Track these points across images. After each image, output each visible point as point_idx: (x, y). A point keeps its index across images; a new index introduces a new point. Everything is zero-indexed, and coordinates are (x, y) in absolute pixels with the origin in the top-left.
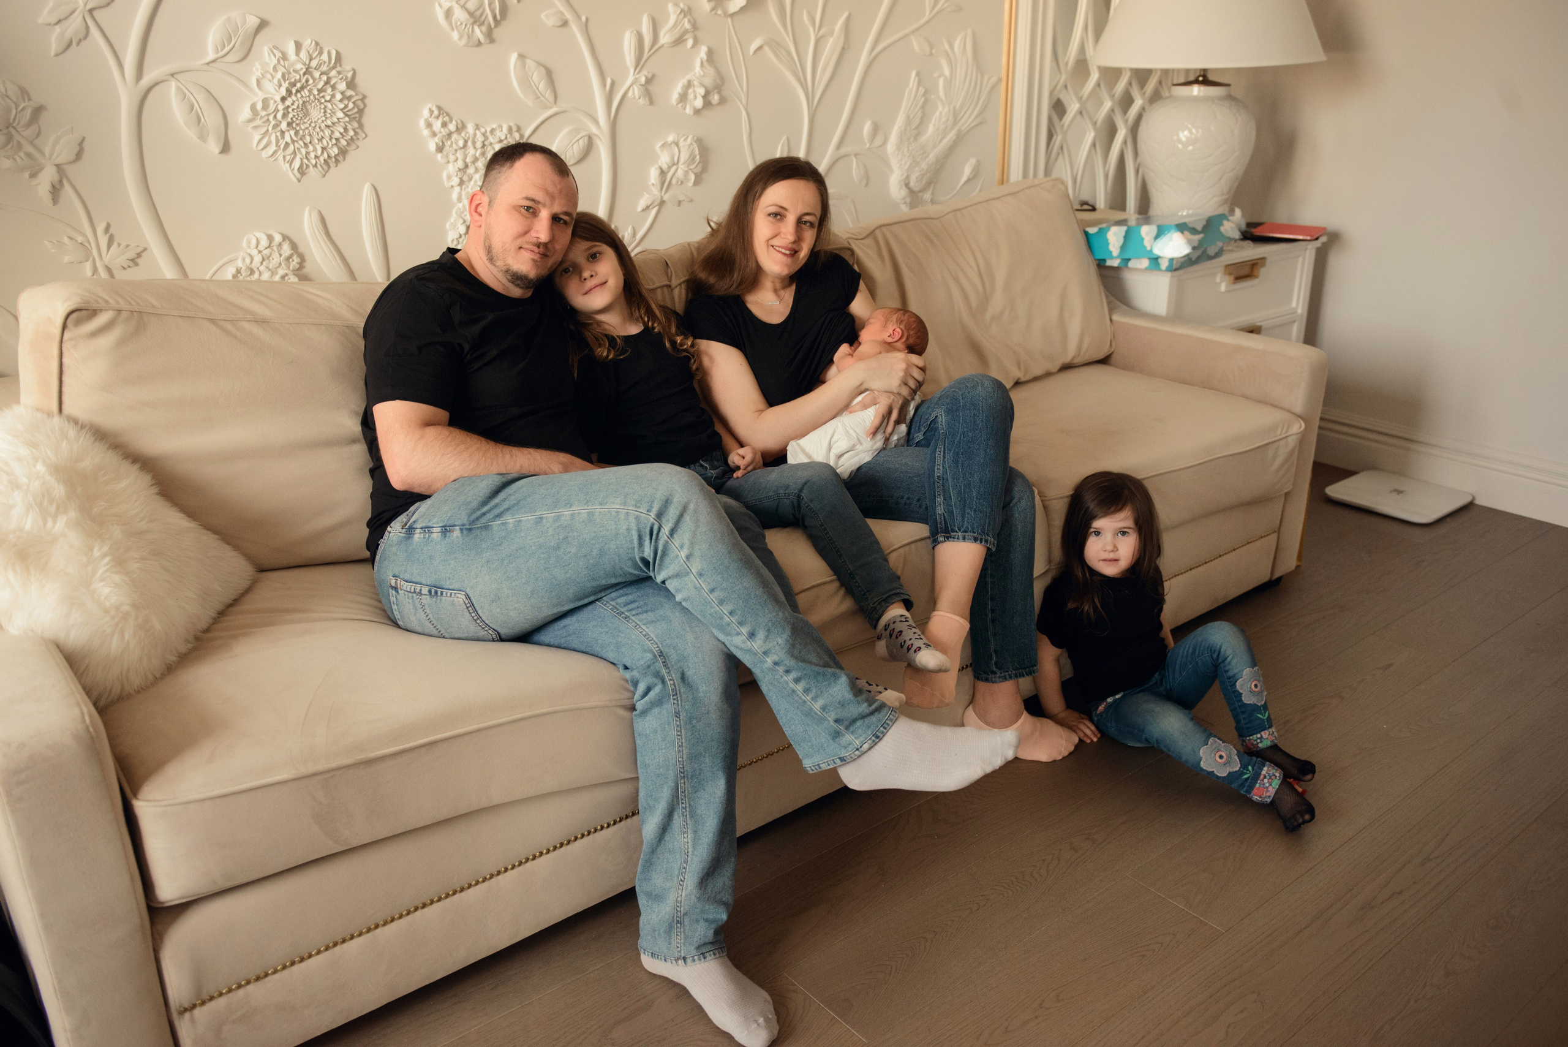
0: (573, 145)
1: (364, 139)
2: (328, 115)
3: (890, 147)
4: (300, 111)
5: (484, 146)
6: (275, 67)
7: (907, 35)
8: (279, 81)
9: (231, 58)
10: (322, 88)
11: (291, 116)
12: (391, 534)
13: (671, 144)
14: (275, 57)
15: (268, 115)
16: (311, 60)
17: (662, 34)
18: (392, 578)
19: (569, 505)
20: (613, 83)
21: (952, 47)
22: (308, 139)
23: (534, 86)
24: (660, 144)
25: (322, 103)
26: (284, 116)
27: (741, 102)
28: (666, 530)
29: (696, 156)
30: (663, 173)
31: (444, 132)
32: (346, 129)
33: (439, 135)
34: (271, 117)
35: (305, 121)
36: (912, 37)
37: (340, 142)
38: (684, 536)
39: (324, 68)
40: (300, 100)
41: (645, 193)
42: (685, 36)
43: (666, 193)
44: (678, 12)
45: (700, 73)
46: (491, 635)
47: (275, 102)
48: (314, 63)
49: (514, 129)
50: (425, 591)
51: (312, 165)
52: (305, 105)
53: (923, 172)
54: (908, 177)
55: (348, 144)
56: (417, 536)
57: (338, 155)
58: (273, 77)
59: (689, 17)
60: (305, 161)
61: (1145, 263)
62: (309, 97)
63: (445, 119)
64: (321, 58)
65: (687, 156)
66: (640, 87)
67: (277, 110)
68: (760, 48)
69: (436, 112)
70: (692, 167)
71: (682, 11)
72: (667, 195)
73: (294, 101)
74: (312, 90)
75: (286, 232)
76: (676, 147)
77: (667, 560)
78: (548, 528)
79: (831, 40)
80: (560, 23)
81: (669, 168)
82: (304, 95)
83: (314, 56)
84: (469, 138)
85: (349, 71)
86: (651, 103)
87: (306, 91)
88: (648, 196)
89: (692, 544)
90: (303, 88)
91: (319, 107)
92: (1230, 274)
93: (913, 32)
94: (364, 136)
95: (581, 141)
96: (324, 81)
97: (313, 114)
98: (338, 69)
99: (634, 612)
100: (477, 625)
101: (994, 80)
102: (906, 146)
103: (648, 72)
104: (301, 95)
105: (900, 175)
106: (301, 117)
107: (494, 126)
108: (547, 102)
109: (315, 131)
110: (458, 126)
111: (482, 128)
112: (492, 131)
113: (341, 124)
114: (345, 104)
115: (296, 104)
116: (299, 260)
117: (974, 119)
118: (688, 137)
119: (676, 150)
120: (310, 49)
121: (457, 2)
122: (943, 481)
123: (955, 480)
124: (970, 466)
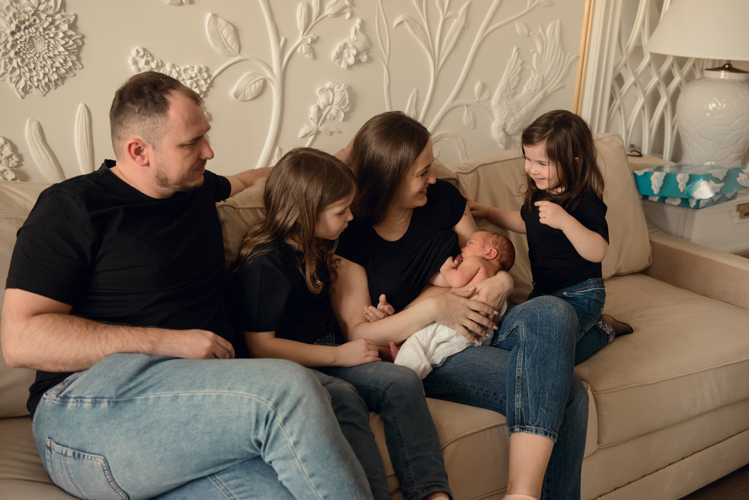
0: (251, 85)
1: (80, 69)
2: (51, 49)
3: (494, 101)
4: (27, 44)
6: (8, 8)
7: (512, 21)
8: (10, 19)
10: (47, 27)
11: (19, 47)
12: (46, 401)
13: (328, 89)
16: (40, 4)
17: (327, 7)
18: (47, 439)
19: (202, 388)
20: (286, 41)
21: (544, 31)
22: (32, 66)
23: (223, 39)
24: (319, 89)
25: (47, 39)
26: (13, 46)
27: (384, 62)
28: (280, 418)
29: (346, 100)
30: (320, 110)
31: (147, 68)
32: (65, 61)
35: (31, 51)
36: (516, 22)
37: (59, 70)
38: (294, 425)
39: (51, 12)
40: (28, 35)
41: (305, 125)
42: (344, 10)
43: (320, 126)
45: (354, 38)
46: (121, 496)
47: (6, 35)
48: (42, 7)
49: (204, 70)
50: (70, 453)
51: (35, 86)
52: (32, 40)
53: (516, 121)
54: (505, 124)
55: (67, 72)
56: (71, 404)
57: (57, 80)
58: (6, 15)
60: (29, 83)
61: (678, 201)
62: (35, 33)
63: (148, 59)
64: (48, 4)
65: (340, 99)
66: (307, 45)
67: (6, 42)
68: (401, 23)
69: (142, 53)
70: (343, 107)
72: (322, 127)
73: (22, 35)
74: (39, 28)
75: (8, 137)
76: (331, 92)
77: (277, 444)
78: (181, 406)
79: (455, 21)
81: (325, 107)
82: (31, 32)
85: (72, 16)
86: (315, 57)
87: (33, 28)
88: (307, 127)
89: (301, 433)
90: (30, 26)
91: (43, 42)
93: (517, 19)
94: (81, 67)
95: (257, 83)
96: (50, 22)
97: (38, 47)
98: (63, 13)
100: (110, 486)
101: (573, 57)
102: (505, 102)
103: (314, 35)
104: (29, 31)
105: (500, 122)
106: (28, 49)
107: (187, 67)
108: (232, 51)
109: (39, 60)
110: (158, 64)
111: (177, 67)
112: (185, 70)
113: (61, 56)
114: (66, 41)
115: (24, 38)
116: (17, 159)
117: (558, 84)
118: (341, 85)
119: (331, 94)
122: (522, 381)
123: (532, 382)
124: (545, 372)
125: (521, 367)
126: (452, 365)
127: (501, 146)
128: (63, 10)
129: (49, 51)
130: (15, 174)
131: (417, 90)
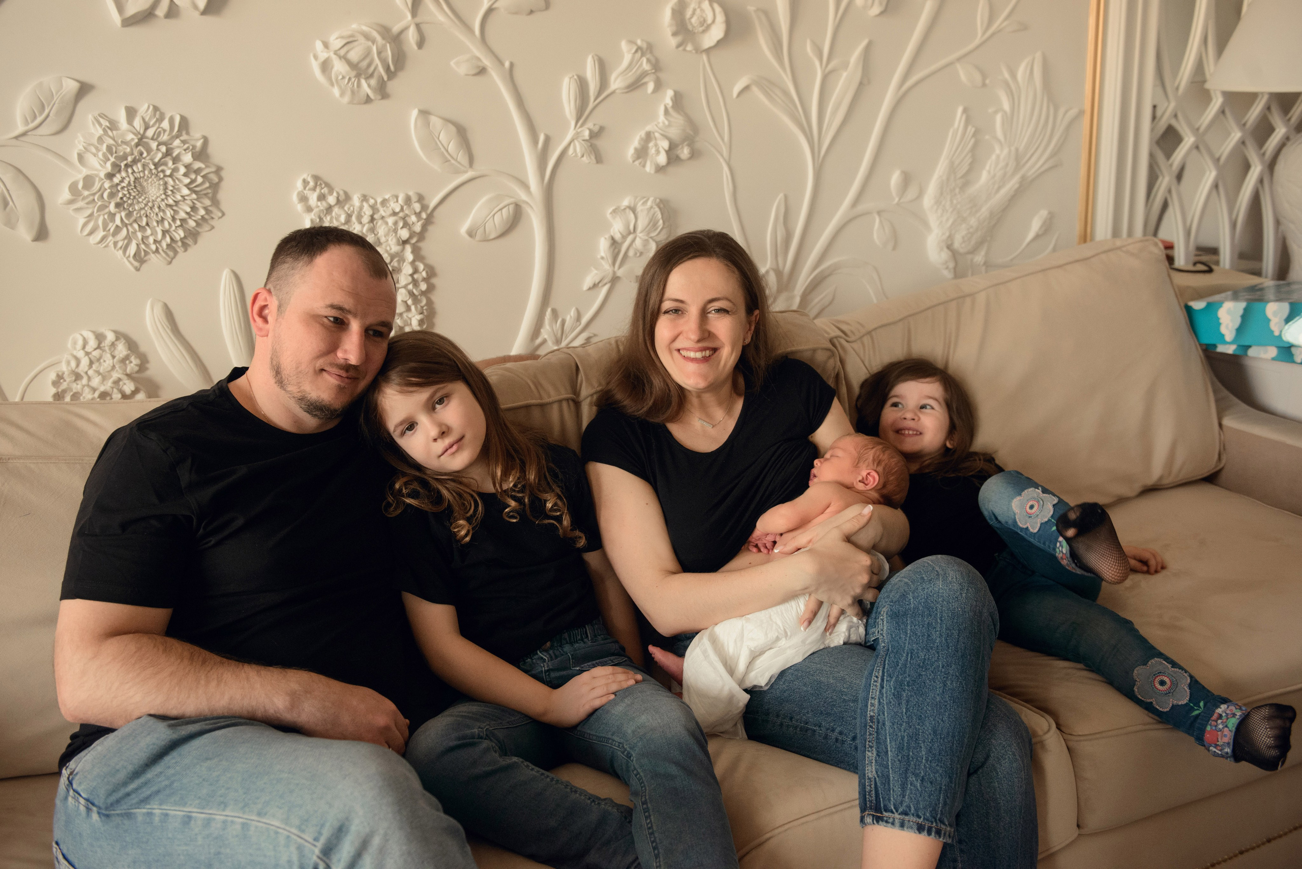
0: (494, 215)
1: (220, 218)
2: (170, 193)
3: (928, 201)
4: (132, 189)
5: (372, 219)
6: (100, 139)
7: (951, 64)
8: (104, 155)
9: (45, 130)
10: (160, 160)
11: (120, 195)
13: (625, 209)
14: (100, 125)
15: (94, 194)
16: (147, 128)
17: (612, 77)
20: (548, 139)
21: (1013, 75)
22: (144, 221)
23: (441, 147)
24: (610, 210)
25: (161, 179)
26: (112, 195)
27: (722, 156)
29: (658, 221)
30: (615, 244)
31: (323, 205)
32: (194, 208)
33: (316, 210)
34: (96, 198)
35: (140, 200)
36: (958, 66)
37: (187, 224)
39: (165, 137)
40: (131, 176)
41: (593, 268)
42: (643, 78)
43: (619, 268)
44: (633, 50)
45: (664, 123)
47: (101, 179)
48: (150, 133)
49: (414, 198)
51: (152, 250)
52: (140, 182)
53: (971, 230)
54: (951, 237)
55: (199, 225)
57: (185, 237)
58: (98, 150)
59: (648, 56)
60: (143, 246)
61: (1272, 352)
62: (143, 172)
63: (322, 191)
64: (161, 126)
65: (646, 221)
66: (583, 142)
67: (102, 189)
68: (747, 88)
69: (312, 184)
70: (653, 234)
71: (639, 48)
72: (624, 269)
73: (124, 177)
74: (148, 163)
75: (122, 329)
76: (631, 212)
79: (845, 74)
80: (477, 71)
81: (624, 238)
82: (137, 170)
83: (151, 123)
84: (353, 212)
85: (198, 140)
86: (599, 160)
87: (139, 165)
88: (596, 272)
90: (135, 161)
91: (156, 184)
93: (959, 59)
94: (220, 215)
95: (504, 211)
96: (163, 153)
97: (150, 192)
98: (184, 137)
101: (1072, 113)
102: (949, 199)
103: (594, 125)
104: (133, 170)
105: (940, 235)
106: (134, 196)
107: (387, 197)
108: (459, 165)
109: (153, 212)
110: (340, 198)
111: (371, 199)
112: (384, 202)
113: (187, 202)
114: (191, 179)
115: (126, 182)
116: (137, 361)
118: (647, 200)
119: (632, 216)
120: (147, 115)
121: (336, 53)
122: (878, 726)
123: (895, 727)
124: (919, 706)
125: (877, 698)
127: (948, 274)
129: (167, 196)
130: (137, 383)
131: (787, 195)
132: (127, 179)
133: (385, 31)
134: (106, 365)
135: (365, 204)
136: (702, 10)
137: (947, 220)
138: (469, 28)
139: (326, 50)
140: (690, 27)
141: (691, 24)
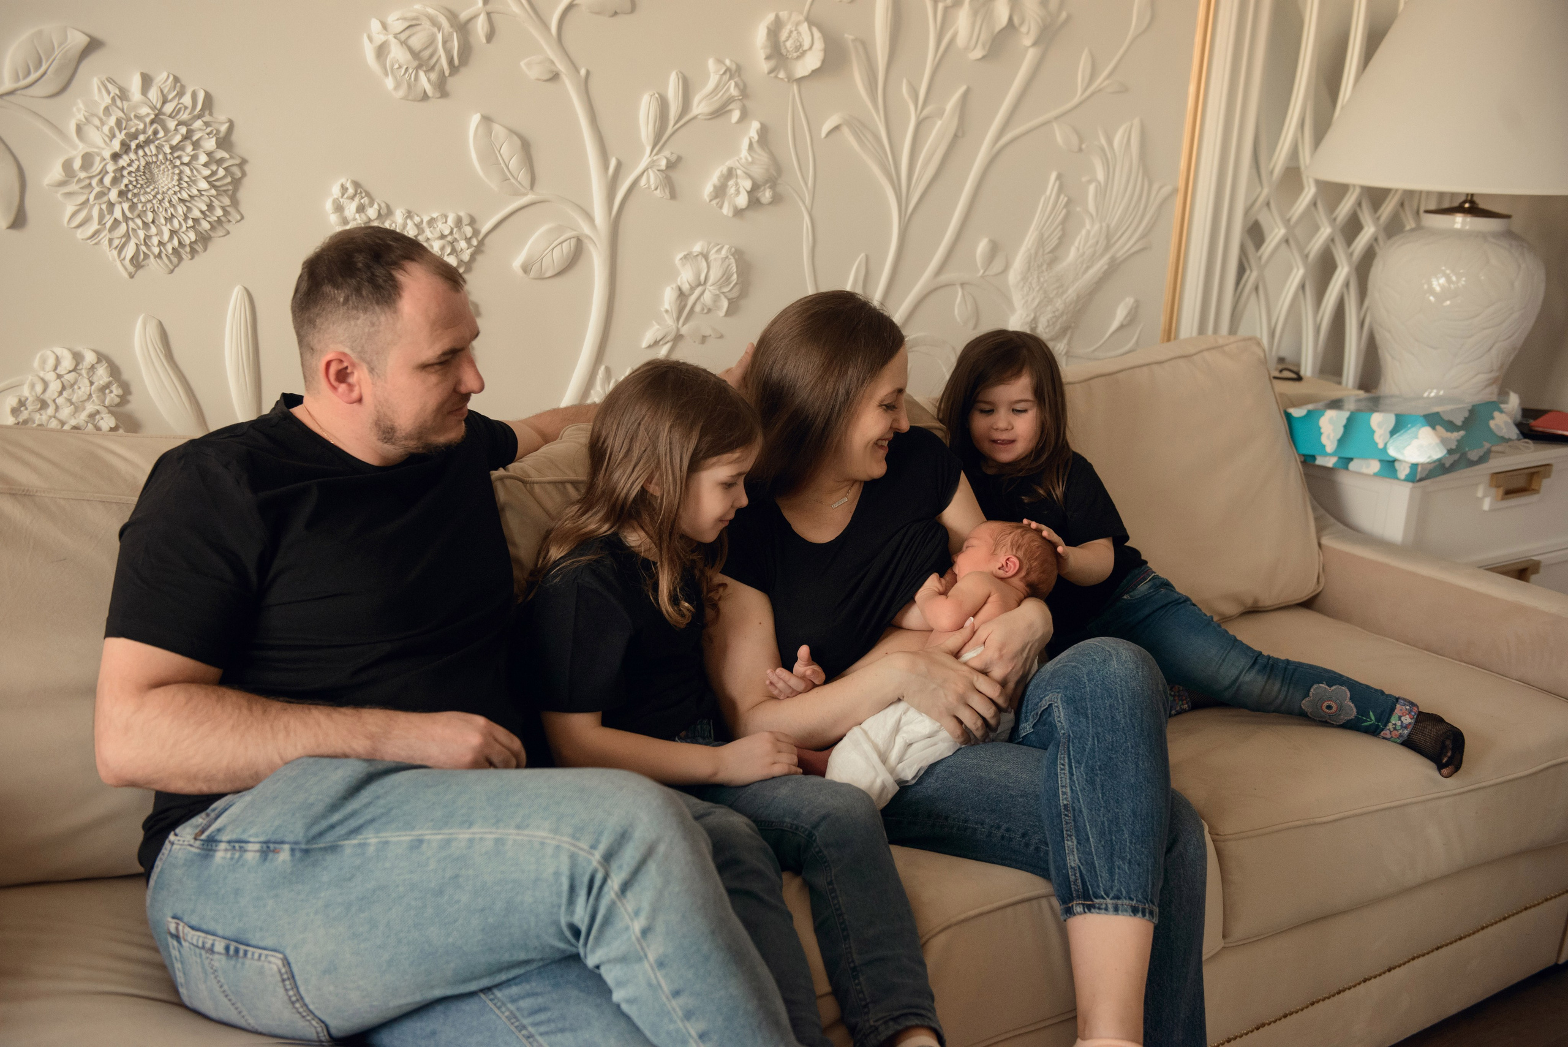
0: (553, 249)
1: (238, 222)
2: (185, 185)
3: (1013, 276)
4: (141, 176)
6: (107, 110)
7: (1048, 122)
8: (111, 130)
9: (39, 90)
10: (178, 144)
11: (125, 181)
12: (175, 847)
13: (697, 255)
14: (109, 93)
15: (91, 178)
16: (164, 102)
17: (696, 100)
18: (170, 919)
19: (467, 825)
20: (619, 165)
21: (1110, 142)
22: (150, 217)
23: (501, 162)
24: (681, 255)
25: (177, 166)
26: (115, 181)
27: (804, 203)
28: (615, 884)
29: (732, 275)
30: (682, 295)
32: (210, 207)
34: (94, 182)
35: (148, 190)
36: (1055, 125)
37: (199, 224)
38: (643, 896)
39: (185, 116)
40: (142, 160)
41: (654, 323)
42: (729, 105)
43: (683, 325)
44: (722, 72)
45: (746, 159)
47: (103, 159)
48: (169, 108)
49: (466, 221)
50: (220, 946)
51: (153, 254)
52: (150, 168)
53: (1057, 313)
55: (213, 228)
56: (221, 854)
57: (195, 242)
58: (103, 123)
59: (736, 79)
60: (143, 248)
61: (1374, 466)
62: (156, 155)
63: (362, 201)
64: (181, 101)
65: (720, 274)
66: (658, 173)
67: (104, 172)
68: (837, 128)
69: (351, 191)
70: (726, 290)
71: (728, 70)
72: (686, 327)
73: (132, 160)
74: (163, 146)
75: (105, 349)
76: (703, 260)
77: (610, 933)
78: (428, 858)
79: (939, 123)
80: (549, 76)
82: (149, 153)
83: (170, 97)
85: (223, 123)
86: (673, 196)
87: (152, 147)
88: (657, 327)
89: (654, 912)
90: (148, 142)
91: (170, 172)
92: (1498, 486)
93: (1056, 118)
94: (239, 218)
95: (564, 245)
96: (182, 135)
97: (161, 181)
98: (207, 118)
99: (542, 1029)
100: (295, 1010)
101: (1166, 190)
102: (1035, 276)
103: (672, 153)
104: (145, 152)
105: (1025, 315)
106: (142, 185)
107: (435, 215)
108: (519, 186)
109: (162, 206)
110: (381, 211)
111: (416, 216)
112: (432, 222)
113: (203, 198)
114: (212, 170)
115: (135, 165)
116: (120, 392)
117: (1135, 243)
118: (722, 248)
119: (704, 264)
120: (165, 86)
121: (396, 36)
122: (1074, 814)
123: (1093, 813)
124: (1114, 789)
125: (1068, 785)
126: (936, 781)
128: (207, 113)
129: (181, 188)
130: (117, 419)
131: (867, 257)
132: (137, 163)
133: (452, 16)
134: (80, 392)
135: (409, 222)
136: (799, 33)
137: (1034, 299)
138: (546, 26)
139: (384, 32)
140: (784, 52)
141: (786, 48)
